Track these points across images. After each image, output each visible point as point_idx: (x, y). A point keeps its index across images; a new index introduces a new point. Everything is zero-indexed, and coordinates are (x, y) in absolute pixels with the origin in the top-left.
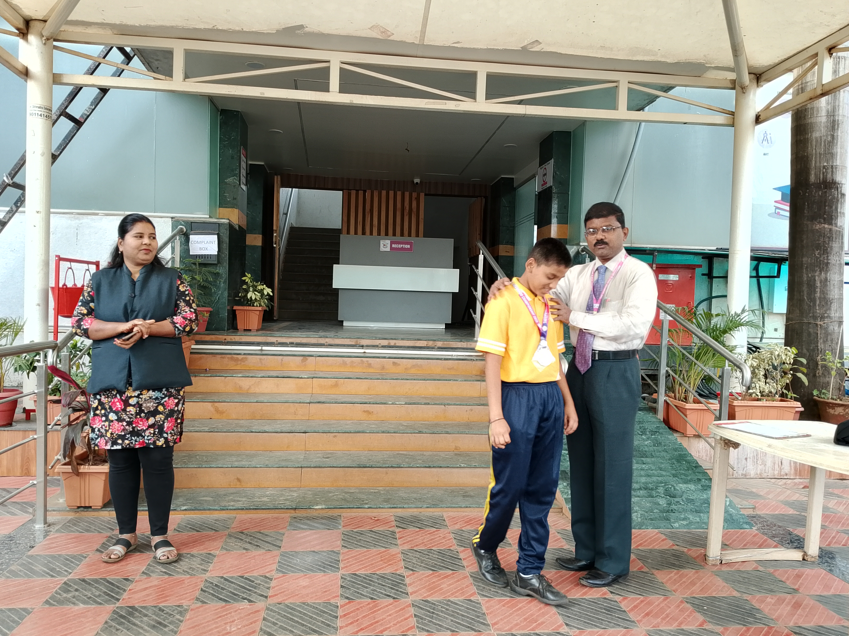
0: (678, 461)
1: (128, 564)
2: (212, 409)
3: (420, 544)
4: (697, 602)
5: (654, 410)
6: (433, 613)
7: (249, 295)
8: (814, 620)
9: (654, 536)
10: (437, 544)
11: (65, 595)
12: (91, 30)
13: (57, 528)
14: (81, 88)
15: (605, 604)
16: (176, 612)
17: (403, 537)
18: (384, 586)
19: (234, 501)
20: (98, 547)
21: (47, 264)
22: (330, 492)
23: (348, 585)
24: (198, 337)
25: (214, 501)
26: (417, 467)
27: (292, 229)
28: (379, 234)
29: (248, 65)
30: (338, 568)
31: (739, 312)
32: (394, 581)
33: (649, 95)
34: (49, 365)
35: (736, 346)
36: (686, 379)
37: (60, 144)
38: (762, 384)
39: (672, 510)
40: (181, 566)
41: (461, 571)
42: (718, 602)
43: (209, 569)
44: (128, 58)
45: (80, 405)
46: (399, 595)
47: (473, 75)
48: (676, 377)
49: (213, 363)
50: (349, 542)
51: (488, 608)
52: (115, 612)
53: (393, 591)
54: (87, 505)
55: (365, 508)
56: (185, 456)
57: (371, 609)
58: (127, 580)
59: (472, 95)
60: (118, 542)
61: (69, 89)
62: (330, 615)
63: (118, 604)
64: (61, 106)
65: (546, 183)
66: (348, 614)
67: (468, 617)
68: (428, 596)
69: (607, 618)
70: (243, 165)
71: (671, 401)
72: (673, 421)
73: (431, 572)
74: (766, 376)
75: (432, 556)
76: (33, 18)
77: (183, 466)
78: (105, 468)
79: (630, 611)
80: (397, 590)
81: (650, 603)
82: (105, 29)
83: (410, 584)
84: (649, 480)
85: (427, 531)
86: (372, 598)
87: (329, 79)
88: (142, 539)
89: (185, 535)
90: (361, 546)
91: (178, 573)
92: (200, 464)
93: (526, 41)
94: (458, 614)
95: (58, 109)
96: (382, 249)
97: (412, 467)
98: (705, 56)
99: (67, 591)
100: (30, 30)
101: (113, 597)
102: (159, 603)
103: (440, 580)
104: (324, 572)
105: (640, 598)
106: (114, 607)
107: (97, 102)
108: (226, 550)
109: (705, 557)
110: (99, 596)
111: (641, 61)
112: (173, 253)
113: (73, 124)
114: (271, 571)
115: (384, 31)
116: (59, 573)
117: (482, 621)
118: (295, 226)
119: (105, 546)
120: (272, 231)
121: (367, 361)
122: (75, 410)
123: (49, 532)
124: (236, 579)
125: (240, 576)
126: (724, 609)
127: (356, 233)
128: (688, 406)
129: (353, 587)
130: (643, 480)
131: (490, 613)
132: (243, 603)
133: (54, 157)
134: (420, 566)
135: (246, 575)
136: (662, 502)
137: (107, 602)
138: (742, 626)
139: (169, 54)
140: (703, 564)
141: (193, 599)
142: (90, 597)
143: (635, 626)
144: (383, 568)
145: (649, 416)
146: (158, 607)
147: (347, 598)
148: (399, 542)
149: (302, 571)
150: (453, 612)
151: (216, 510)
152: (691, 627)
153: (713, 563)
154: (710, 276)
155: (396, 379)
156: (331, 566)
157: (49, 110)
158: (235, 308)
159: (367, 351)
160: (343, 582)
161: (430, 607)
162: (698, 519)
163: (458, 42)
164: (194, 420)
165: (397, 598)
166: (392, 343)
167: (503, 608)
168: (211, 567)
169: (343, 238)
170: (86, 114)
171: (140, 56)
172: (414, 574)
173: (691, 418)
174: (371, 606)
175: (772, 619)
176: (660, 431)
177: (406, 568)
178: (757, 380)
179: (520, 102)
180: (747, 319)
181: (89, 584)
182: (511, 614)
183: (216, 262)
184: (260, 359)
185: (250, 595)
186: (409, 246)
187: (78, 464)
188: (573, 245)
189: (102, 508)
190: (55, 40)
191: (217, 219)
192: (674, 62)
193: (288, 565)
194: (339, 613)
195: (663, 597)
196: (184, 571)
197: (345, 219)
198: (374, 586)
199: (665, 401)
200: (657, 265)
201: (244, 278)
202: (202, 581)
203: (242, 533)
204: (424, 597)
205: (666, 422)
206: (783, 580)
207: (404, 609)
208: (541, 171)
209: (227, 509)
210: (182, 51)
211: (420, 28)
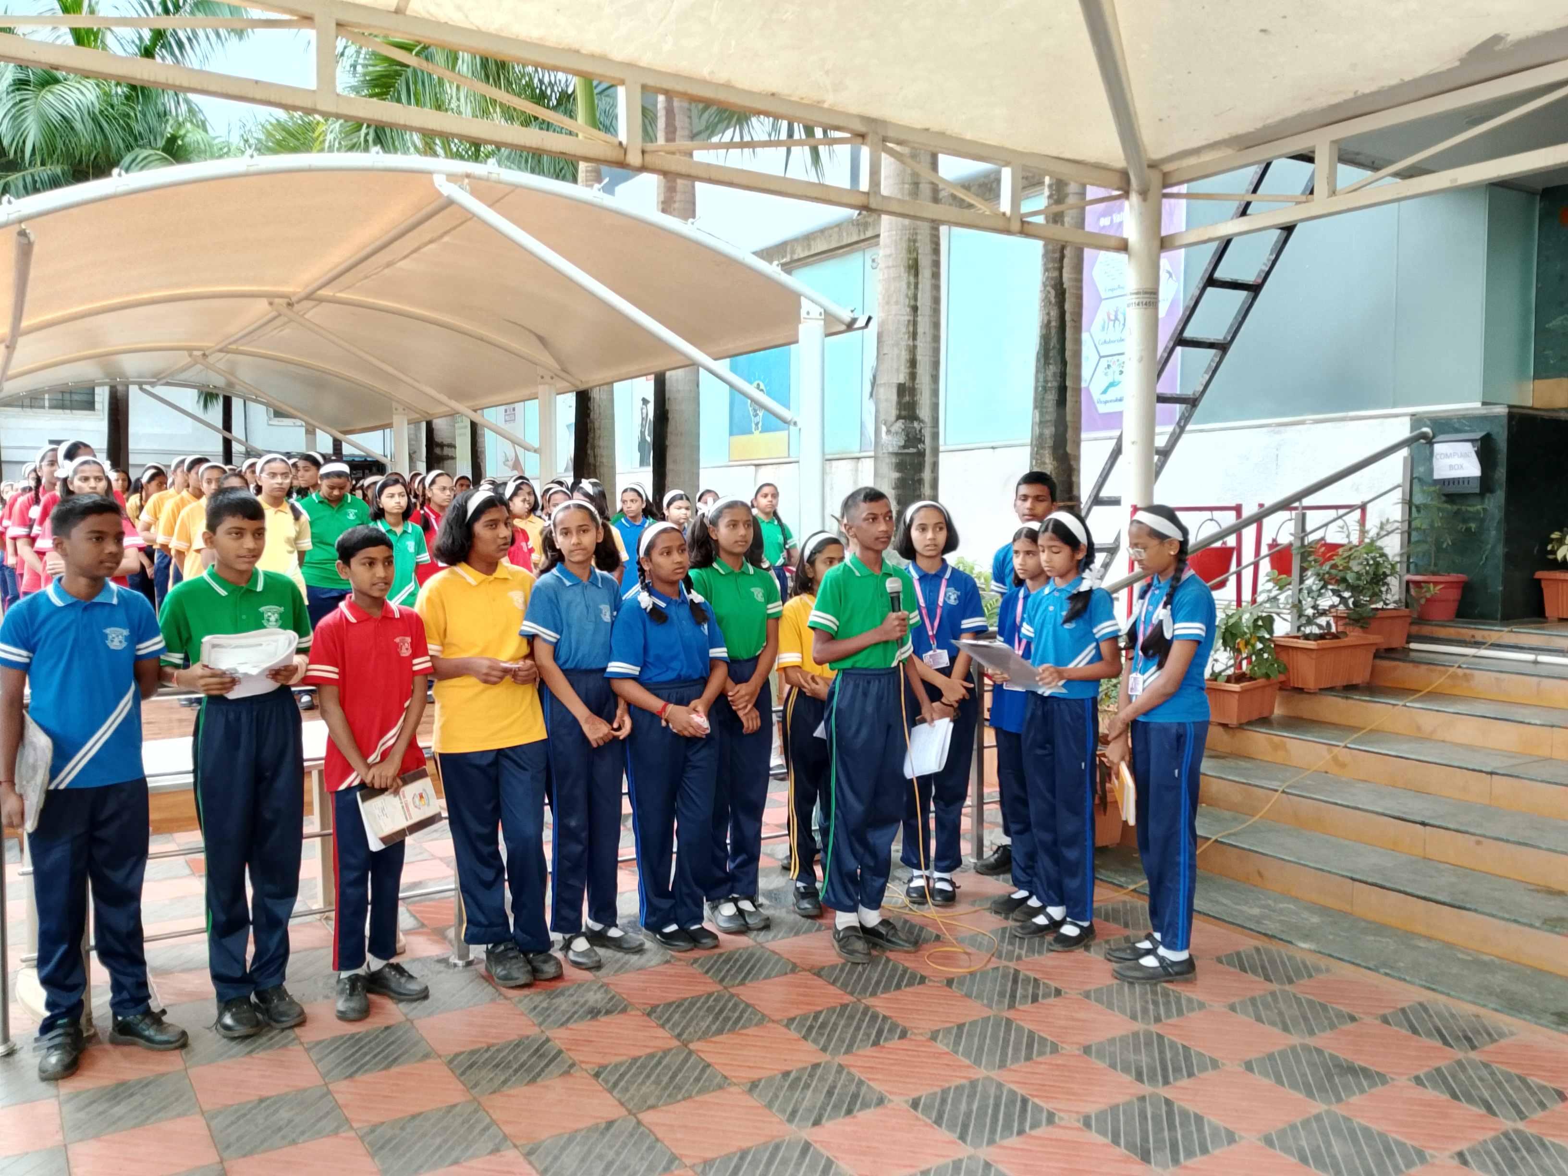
12: (1208, 157)
14: (1228, 242)
16: (910, 980)
32: (1189, 1065)
50: (1254, 1003)
53: (1159, 1073)
62: (1029, 1054)
64: (1201, 273)
68: (1188, 1100)
80: (1165, 1075)
82: (1220, 149)
100: (1131, 187)
107: (1279, 251)
113: (1240, 292)
158: (1539, 575)
170: (1262, 270)
183: (1477, 491)
184: (1497, 679)
190: (1166, 186)
194: (1039, 1058)
204: (1177, 1099)
210: (1327, 145)
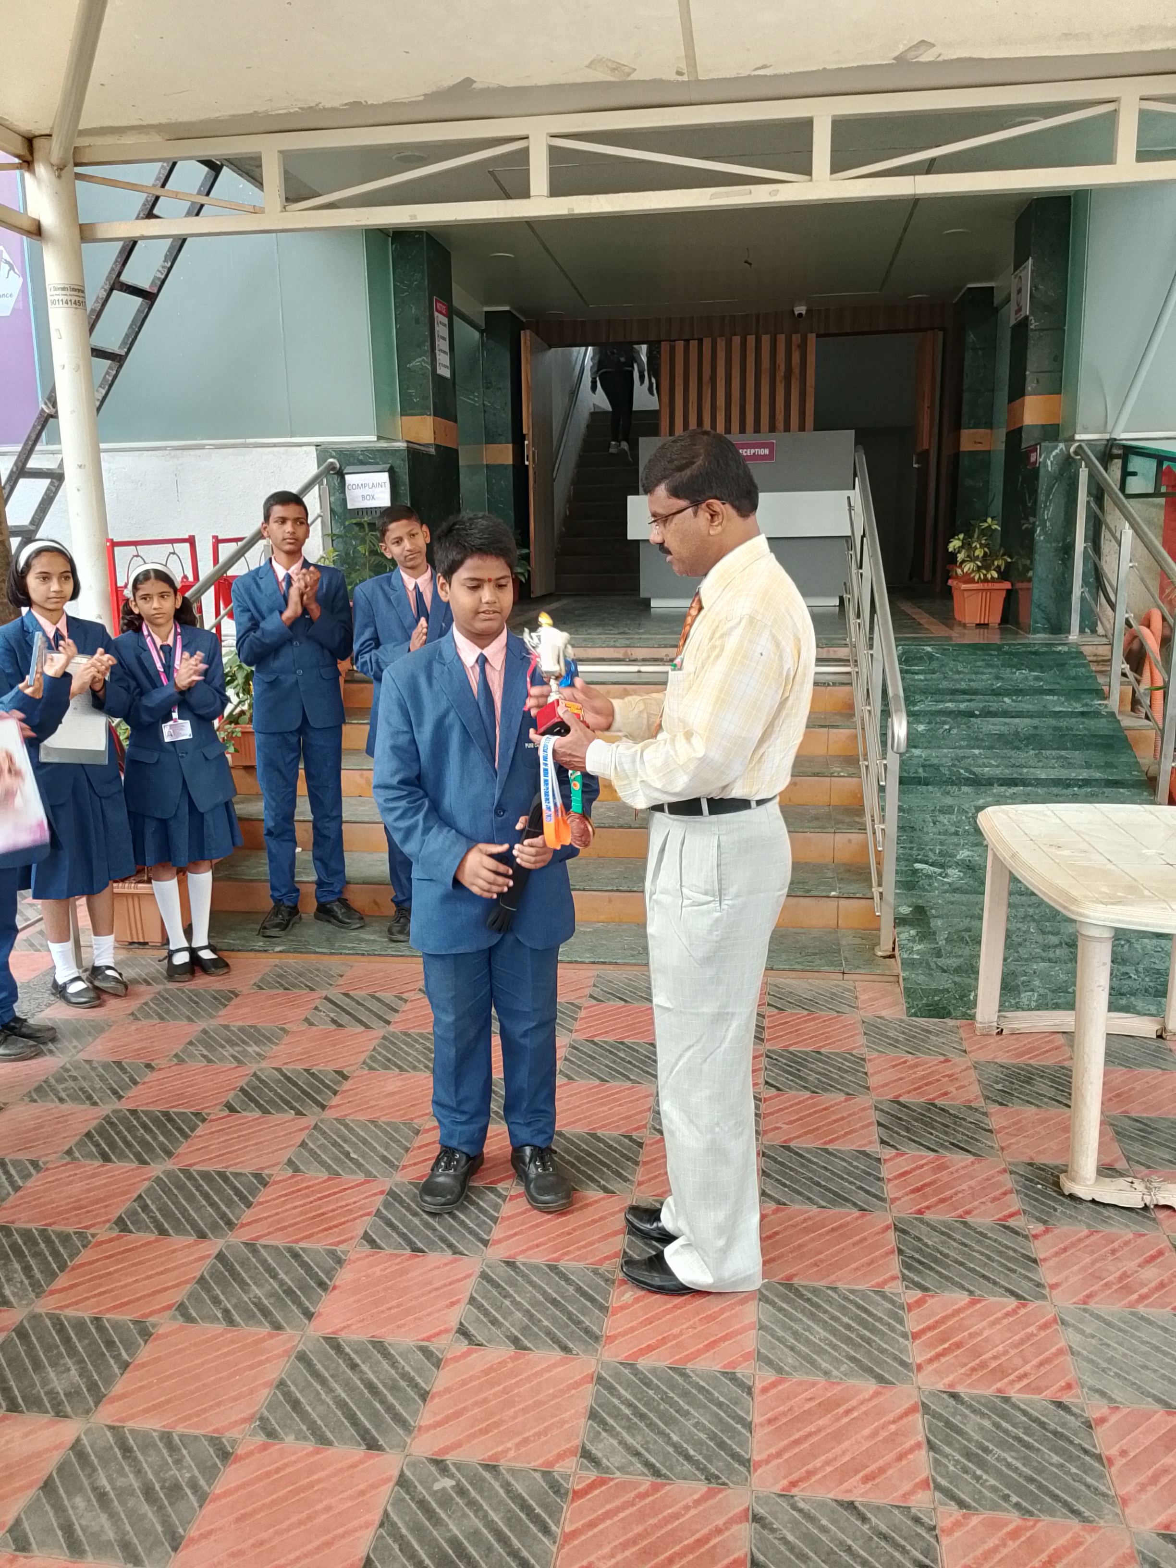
3: (607, 1031)
4: (1030, 1173)
10: (638, 1033)
12: (128, 140)
14: (135, 243)
16: (188, 1123)
17: (589, 1017)
27: (596, 418)
29: (398, 159)
37: (127, 335)
41: (646, 1085)
43: (268, 1054)
47: (805, 126)
51: (649, 1154)
52: (106, 1117)
59: (804, 166)
61: (113, 248)
62: (401, 1145)
63: (117, 1105)
64: (110, 273)
65: (1022, 308)
66: (428, 1145)
67: (608, 1167)
70: (441, 330)
75: (616, 1055)
76: (37, 134)
79: (891, 1180)
81: (939, 1168)
82: (149, 134)
93: (901, 45)
95: (101, 283)
100: (36, 156)
101: (117, 1093)
102: (172, 1107)
103: (601, 1098)
105: (926, 1158)
106: (109, 1110)
107: (173, 255)
108: (309, 1023)
110: (100, 1090)
112: (321, 501)
114: (355, 1063)
115: (617, 67)
116: (62, 1051)
117: (627, 1175)
118: (600, 408)
119: (145, 1008)
120: (522, 437)
124: (298, 1075)
125: (305, 1070)
131: (649, 1163)
132: (288, 1115)
133: (119, 360)
134: (587, 1071)
135: (314, 1068)
137: (105, 1100)
141: (222, 1103)
143: (882, 1207)
146: (167, 1114)
149: (399, 1067)
152: (983, 1221)
157: (79, 290)
159: (644, 669)
163: (764, 67)
168: (273, 1051)
185: (304, 1103)
186: (767, 451)
188: (1062, 440)
191: (390, 441)
193: (384, 1056)
195: (973, 1159)
202: (249, 1075)
208: (1015, 283)
210: (276, 155)
211: (682, 53)
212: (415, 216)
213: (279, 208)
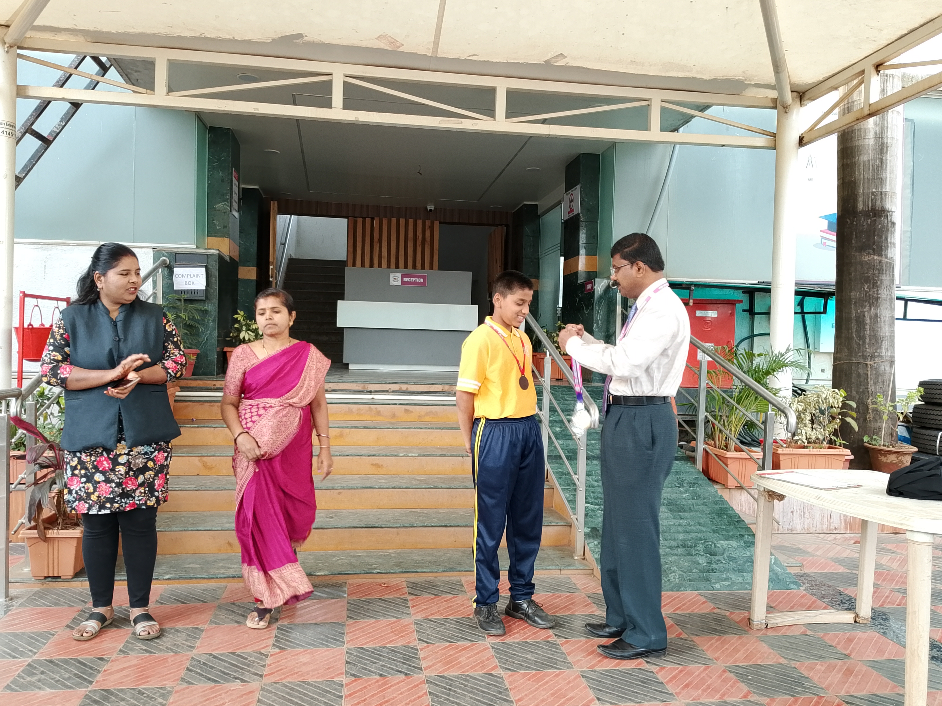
0: (719, 516)
1: (102, 641)
2: (199, 464)
3: (435, 613)
4: (740, 671)
5: (692, 460)
6: (450, 690)
7: (242, 336)
8: (867, 687)
9: (694, 598)
10: (455, 612)
11: (29, 679)
12: (60, 37)
13: (20, 601)
14: (50, 102)
15: (640, 676)
16: (158, 695)
17: (417, 605)
18: (394, 660)
19: (225, 568)
20: (68, 622)
21: (10, 301)
22: (334, 556)
23: (354, 661)
24: (183, 383)
25: (202, 569)
26: (432, 526)
27: (291, 261)
28: (389, 266)
29: (240, 77)
30: (343, 642)
31: (783, 351)
32: (406, 655)
33: (683, 114)
34: (12, 415)
35: (780, 389)
36: (727, 425)
37: (26, 165)
38: (808, 430)
39: (712, 570)
40: (164, 642)
41: (481, 642)
42: (765, 670)
43: (196, 645)
44: (104, 69)
45: (47, 461)
46: (411, 670)
47: (492, 91)
48: (716, 423)
49: (200, 412)
50: (356, 612)
51: (511, 683)
52: (87, 697)
53: (405, 666)
54: (56, 575)
55: (373, 573)
56: (168, 518)
57: (380, 687)
58: (101, 659)
59: (491, 112)
60: (92, 616)
61: (34, 104)
62: (334, 694)
63: (91, 688)
64: (26, 122)
65: (573, 210)
66: (354, 693)
67: (489, 694)
68: (445, 671)
69: (643, 691)
70: (235, 189)
71: (711, 450)
72: (713, 473)
73: (448, 644)
74: (812, 421)
75: (449, 626)
77: (166, 529)
78: (77, 532)
79: (667, 682)
80: (410, 665)
81: (689, 674)
82: (77, 35)
83: (424, 658)
84: (687, 536)
85: (443, 598)
86: (381, 675)
87: (331, 94)
88: (120, 612)
89: (168, 607)
90: (369, 616)
91: (161, 650)
92: (186, 527)
93: (550, 55)
94: (478, 690)
95: (23, 125)
96: (392, 283)
97: (426, 527)
98: (744, 72)
99: (32, 674)
101: (85, 679)
102: (138, 685)
103: (457, 653)
104: (327, 646)
105: (678, 668)
106: (86, 691)
107: (67, 118)
108: (216, 623)
109: (749, 621)
110: (69, 678)
111: (675, 77)
112: (154, 287)
113: (40, 142)
114: (267, 646)
115: (393, 42)
116: (22, 654)
117: (504, 697)
118: (294, 257)
119: (76, 621)
120: (268, 263)
121: (376, 408)
122: (42, 467)
123: (11, 606)
124: (227, 656)
125: (231, 653)
126: (770, 678)
127: (363, 265)
128: (729, 455)
129: (360, 662)
130: (681, 536)
131: (514, 689)
132: (235, 683)
133: (19, 180)
134: (436, 637)
135: (238, 652)
136: (702, 561)
137: (78, 685)
138: (790, 697)
139: (150, 64)
140: (747, 628)
141: (177, 680)
142: (59, 681)
143: (673, 699)
144: (393, 640)
145: (687, 467)
146: (137, 690)
147: (353, 675)
148: (412, 611)
149: (302, 646)
150: (472, 688)
151: (204, 578)
152: (734, 699)
153: (758, 627)
154: (751, 312)
155: (409, 428)
156: (335, 639)
157: (13, 126)
158: (226, 349)
159: (376, 397)
160: (349, 657)
161: (447, 683)
162: (741, 579)
163: (475, 55)
164: (179, 477)
165: (409, 674)
166: (404, 387)
167: (528, 682)
168: (198, 643)
169: (349, 271)
170: (55, 132)
171: (117, 67)
172: (428, 646)
173: (733, 468)
174: (380, 683)
175: (822, 688)
176: (699, 482)
177: (420, 640)
178: (802, 426)
179: (544, 122)
180: (791, 359)
181: (58, 665)
182: (537, 689)
183: (204, 298)
185: (243, 674)
186: (422, 280)
187: (45, 528)
188: (603, 278)
189: (73, 578)
190: (20, 48)
191: (205, 249)
192: (710, 78)
193: (286, 640)
194: (343, 693)
195: (704, 666)
196: (167, 648)
197: (351, 250)
198: (383, 661)
199: (705, 450)
200: (694, 300)
201: (235, 316)
202: (188, 659)
203: (234, 604)
204: (440, 672)
205: (706, 472)
206: (834, 644)
207: (417, 686)
208: (567, 198)
209: (217, 578)
210: (165, 62)
211: (432, 39)
212: (258, 109)
213: (165, 93)
